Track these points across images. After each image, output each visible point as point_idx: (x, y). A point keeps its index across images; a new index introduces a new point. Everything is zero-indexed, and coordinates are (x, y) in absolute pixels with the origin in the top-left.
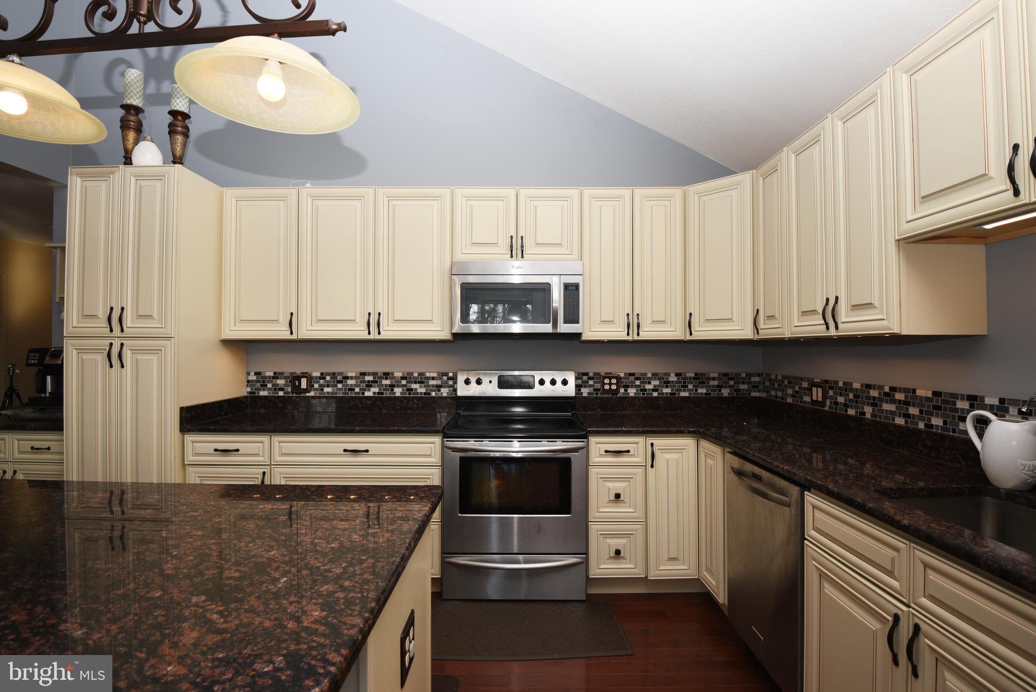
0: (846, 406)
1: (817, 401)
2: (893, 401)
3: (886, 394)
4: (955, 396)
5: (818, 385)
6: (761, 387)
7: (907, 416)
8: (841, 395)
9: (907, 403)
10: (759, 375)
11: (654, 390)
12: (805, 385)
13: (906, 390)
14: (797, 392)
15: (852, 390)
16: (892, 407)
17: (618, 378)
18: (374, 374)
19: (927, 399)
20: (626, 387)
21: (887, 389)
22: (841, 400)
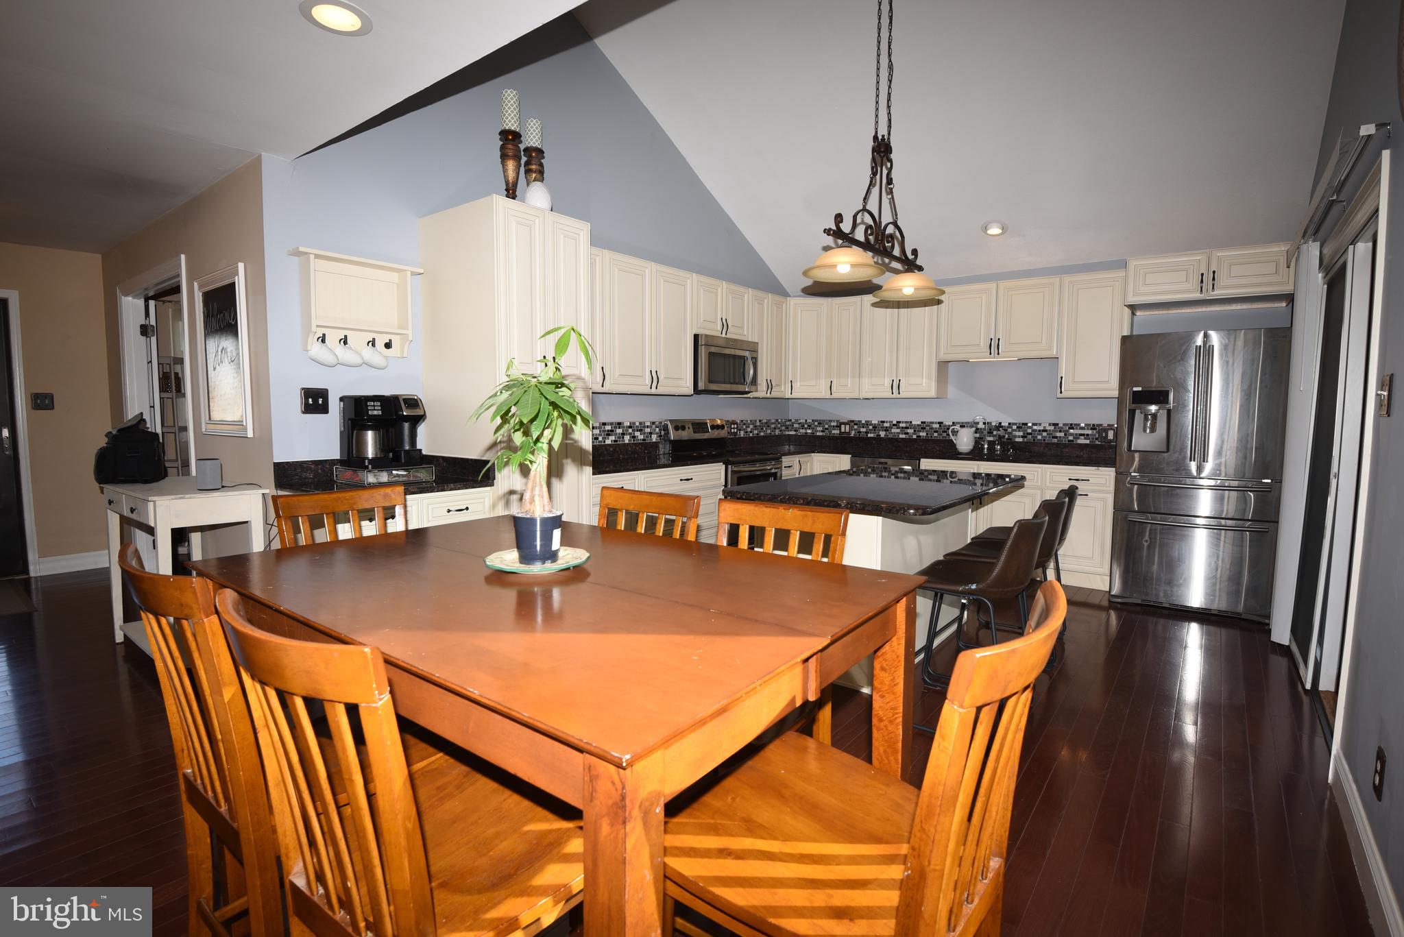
0: (867, 433)
1: (845, 432)
2: (898, 428)
3: (894, 425)
4: (933, 423)
5: (845, 424)
6: (790, 428)
7: (907, 433)
8: (863, 427)
9: (907, 428)
10: (789, 420)
11: (751, 432)
12: (835, 424)
13: (906, 422)
14: (827, 429)
15: (871, 425)
16: (898, 430)
17: (736, 423)
18: (611, 424)
19: (918, 425)
20: (740, 430)
21: (895, 422)
22: (863, 430)
